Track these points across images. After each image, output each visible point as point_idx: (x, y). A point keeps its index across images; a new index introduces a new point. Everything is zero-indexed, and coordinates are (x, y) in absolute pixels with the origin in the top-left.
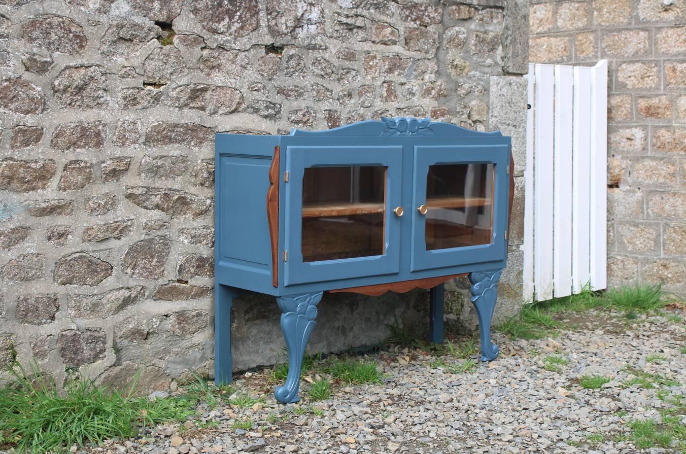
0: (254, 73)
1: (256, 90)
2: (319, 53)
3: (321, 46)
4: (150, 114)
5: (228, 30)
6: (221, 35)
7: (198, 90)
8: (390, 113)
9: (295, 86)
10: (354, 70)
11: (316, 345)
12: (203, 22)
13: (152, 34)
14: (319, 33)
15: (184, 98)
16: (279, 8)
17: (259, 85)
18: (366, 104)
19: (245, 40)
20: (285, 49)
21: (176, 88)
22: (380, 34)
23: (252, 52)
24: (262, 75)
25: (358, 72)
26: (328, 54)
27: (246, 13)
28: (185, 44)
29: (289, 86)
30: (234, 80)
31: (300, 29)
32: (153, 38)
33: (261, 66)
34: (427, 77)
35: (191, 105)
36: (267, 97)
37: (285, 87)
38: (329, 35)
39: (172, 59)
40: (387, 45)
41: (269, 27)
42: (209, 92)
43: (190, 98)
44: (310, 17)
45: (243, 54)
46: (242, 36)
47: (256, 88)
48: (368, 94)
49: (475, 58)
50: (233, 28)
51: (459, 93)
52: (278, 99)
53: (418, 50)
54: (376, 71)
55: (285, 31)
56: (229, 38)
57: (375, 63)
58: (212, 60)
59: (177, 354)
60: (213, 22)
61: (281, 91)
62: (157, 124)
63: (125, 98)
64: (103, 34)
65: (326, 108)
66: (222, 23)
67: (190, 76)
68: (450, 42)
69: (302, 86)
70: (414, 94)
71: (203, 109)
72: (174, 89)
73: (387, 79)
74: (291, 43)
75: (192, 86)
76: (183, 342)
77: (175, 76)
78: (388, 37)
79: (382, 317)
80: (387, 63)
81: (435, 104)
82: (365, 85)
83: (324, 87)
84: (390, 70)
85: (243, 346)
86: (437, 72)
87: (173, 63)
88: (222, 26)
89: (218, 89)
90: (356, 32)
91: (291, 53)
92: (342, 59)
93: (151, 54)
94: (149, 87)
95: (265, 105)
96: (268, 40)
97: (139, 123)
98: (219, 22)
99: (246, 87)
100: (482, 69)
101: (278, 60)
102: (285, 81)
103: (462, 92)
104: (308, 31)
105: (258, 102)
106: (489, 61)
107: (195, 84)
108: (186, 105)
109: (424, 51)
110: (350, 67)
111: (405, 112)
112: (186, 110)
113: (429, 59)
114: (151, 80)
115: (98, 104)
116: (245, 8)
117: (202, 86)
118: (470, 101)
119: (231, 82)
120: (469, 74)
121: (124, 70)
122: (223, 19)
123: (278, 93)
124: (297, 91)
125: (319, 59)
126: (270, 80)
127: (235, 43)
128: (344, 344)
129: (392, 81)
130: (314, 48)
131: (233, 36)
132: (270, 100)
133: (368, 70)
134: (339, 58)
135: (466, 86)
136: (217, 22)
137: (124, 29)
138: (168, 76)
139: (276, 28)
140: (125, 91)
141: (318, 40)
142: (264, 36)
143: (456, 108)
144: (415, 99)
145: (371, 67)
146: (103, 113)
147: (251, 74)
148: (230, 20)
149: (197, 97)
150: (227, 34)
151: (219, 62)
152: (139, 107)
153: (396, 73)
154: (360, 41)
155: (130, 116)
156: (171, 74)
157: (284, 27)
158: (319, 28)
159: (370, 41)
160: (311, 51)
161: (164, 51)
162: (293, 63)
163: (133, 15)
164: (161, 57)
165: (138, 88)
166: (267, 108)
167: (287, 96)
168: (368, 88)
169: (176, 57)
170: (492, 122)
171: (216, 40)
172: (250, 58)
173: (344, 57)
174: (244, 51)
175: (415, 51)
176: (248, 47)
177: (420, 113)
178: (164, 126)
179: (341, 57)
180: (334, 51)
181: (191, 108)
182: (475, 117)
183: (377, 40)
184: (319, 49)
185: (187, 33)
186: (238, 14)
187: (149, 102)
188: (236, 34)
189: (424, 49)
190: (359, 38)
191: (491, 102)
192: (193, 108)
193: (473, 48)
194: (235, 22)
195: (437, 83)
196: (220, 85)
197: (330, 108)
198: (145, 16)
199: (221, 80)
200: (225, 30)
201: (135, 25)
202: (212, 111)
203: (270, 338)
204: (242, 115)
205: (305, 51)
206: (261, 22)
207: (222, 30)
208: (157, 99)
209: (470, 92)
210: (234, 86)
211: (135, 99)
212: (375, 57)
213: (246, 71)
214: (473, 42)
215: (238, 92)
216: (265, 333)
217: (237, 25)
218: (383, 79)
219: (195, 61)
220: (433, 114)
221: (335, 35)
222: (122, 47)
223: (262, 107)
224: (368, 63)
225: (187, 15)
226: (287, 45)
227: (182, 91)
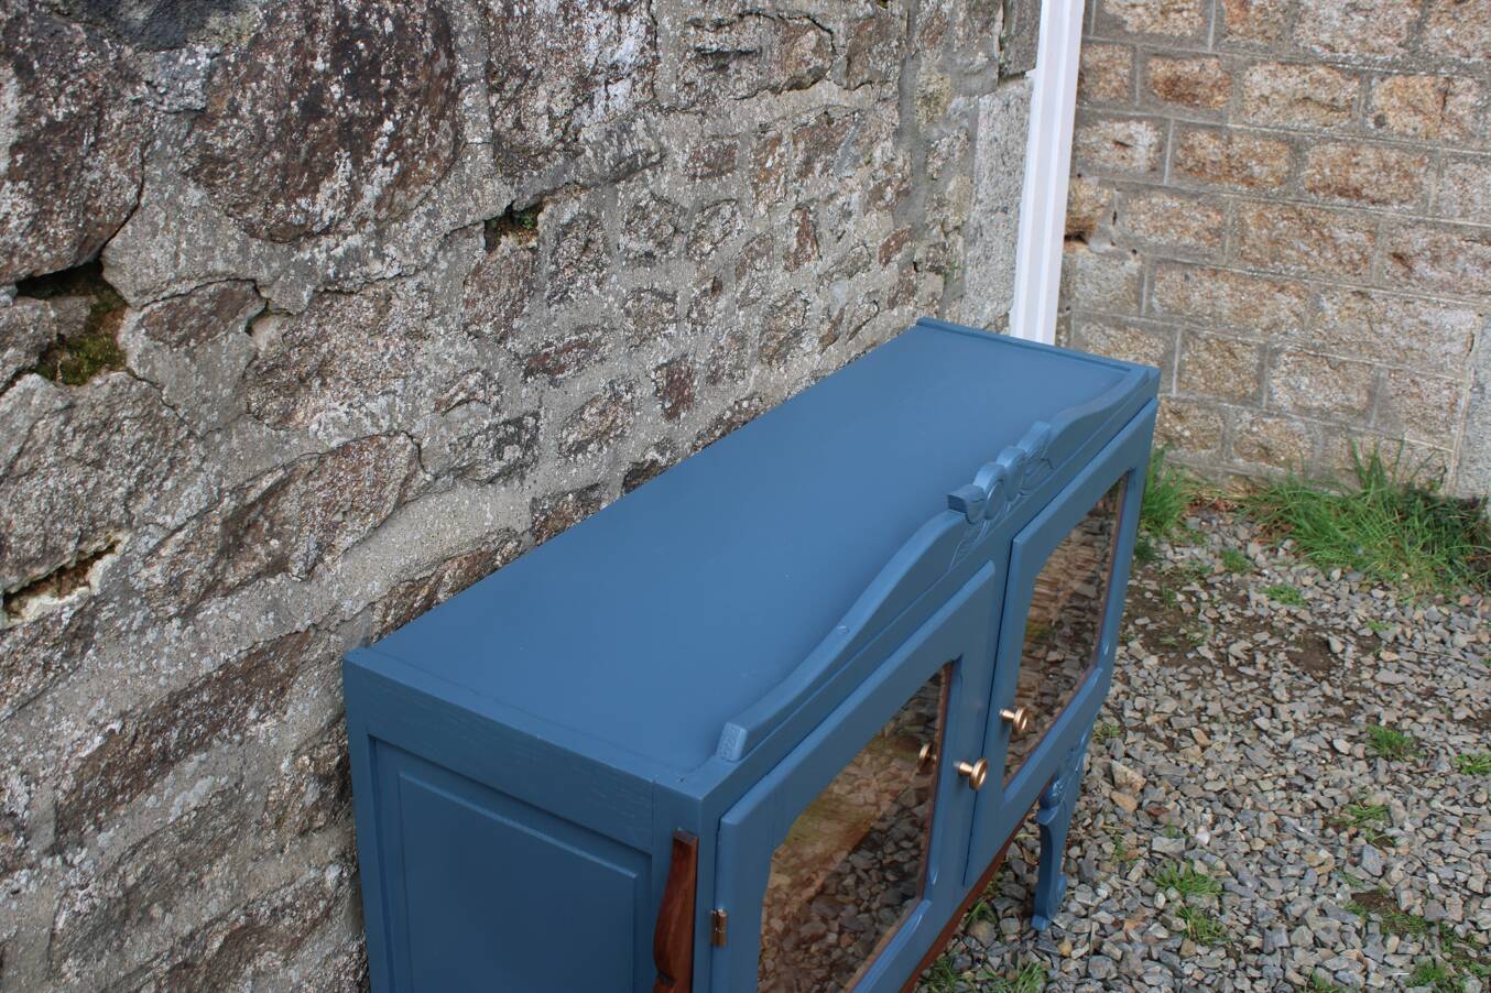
0: (452, 344)
2: (645, 183)
3: (648, 154)
4: (58, 715)
5: (348, 210)
6: (324, 241)
7: (253, 505)
9: (579, 330)
10: (729, 200)
12: (246, 208)
14: (639, 107)
15: (199, 568)
16: (529, 57)
17: (471, 379)
18: (753, 293)
19: (416, 224)
20: (548, 209)
21: (161, 544)
22: (789, 57)
23: (443, 264)
24: (478, 335)
25: (737, 202)
26: (667, 178)
27: (418, 115)
28: (176, 337)
29: (561, 337)
30: (382, 401)
31: (585, 107)
32: (18, 375)
33: (474, 302)
34: (878, 152)
36: (496, 409)
37: (549, 345)
38: (665, 105)
39: (131, 433)
40: (804, 87)
41: (496, 140)
42: (296, 490)
43: (223, 555)
44: (616, 57)
45: (411, 284)
46: (405, 214)
47: (462, 395)
48: (758, 263)
49: (959, 59)
50: (370, 192)
51: (930, 170)
52: (528, 396)
53: (867, 82)
54: (778, 181)
55: (548, 140)
56: (355, 240)
57: (777, 160)
58: (294, 355)
60: (290, 200)
65: (661, 360)
66: (326, 188)
67: (212, 468)
68: (924, 32)
69: (597, 319)
70: (850, 214)
71: (279, 565)
72: (153, 553)
73: (802, 195)
74: (564, 177)
75: (228, 503)
77: (149, 498)
78: (808, 63)
80: (801, 146)
81: (889, 222)
82: (753, 239)
83: (654, 291)
84: (808, 166)
86: (897, 131)
87: (135, 446)
88: (324, 204)
89: (329, 461)
90: (735, 74)
91: (565, 216)
92: (702, 177)
93: (20, 454)
94: (34, 605)
95: (491, 442)
96: (496, 197)
98: (312, 188)
99: (426, 406)
100: (969, 84)
101: (527, 256)
102: (549, 322)
103: (935, 165)
104: (606, 108)
105: (469, 445)
106: (980, 58)
107: (238, 489)
108: (209, 590)
109: (878, 80)
110: (722, 194)
112: (212, 612)
113: (886, 100)
114: (40, 569)
116: (414, 94)
117: (267, 482)
118: (947, 185)
119: (375, 412)
120: (948, 108)
122: (329, 169)
123: (529, 372)
124: (582, 343)
125: (643, 203)
126: (502, 340)
127: (380, 256)
129: (810, 199)
130: (630, 170)
131: (370, 227)
132: (505, 415)
133: (762, 187)
134: (694, 177)
135: (943, 145)
136: (304, 192)
138: (117, 510)
139: (518, 138)
141: (644, 138)
142: (481, 187)
143: (924, 216)
144: (852, 227)
145: (768, 176)
147: (443, 351)
148: (357, 163)
149: (249, 528)
150: (348, 226)
151: (325, 348)
153: (819, 168)
154: (744, 98)
156: (131, 496)
157: (544, 124)
158: (639, 86)
159: (768, 87)
160: (621, 185)
161: (84, 417)
162: (570, 247)
164: (75, 447)
166: (499, 447)
167: (556, 372)
168: (760, 243)
169: (145, 417)
171: (308, 270)
172: (438, 289)
173: (707, 170)
174: (414, 272)
175: (862, 85)
176: (429, 252)
177: (859, 264)
178: (130, 728)
179: (699, 172)
180: (681, 160)
181: (230, 591)
183: (784, 80)
184: (644, 167)
185: (181, 288)
186: (388, 126)
187: (47, 665)
188: (384, 213)
189: (881, 73)
191: (976, 167)
192: (243, 584)
193: (960, 32)
194: (373, 165)
195: (897, 163)
197: (669, 355)
199: (336, 422)
200: (340, 212)
202: (313, 555)
204: (419, 508)
205: (606, 193)
206: (468, 130)
207: (327, 215)
208: (80, 635)
209: (947, 159)
210: (385, 424)
212: (778, 139)
213: (427, 346)
214: (961, 17)
215: (401, 439)
217: (383, 176)
218: (792, 201)
219: (229, 392)
220: (883, 254)
221: (686, 97)
223: (482, 457)
224: (763, 164)
225: (171, 202)
226: (553, 190)
227: (186, 547)
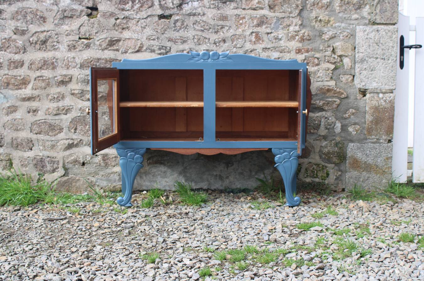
0: (150, 31)
1: (152, 40)
2: (198, 17)
3: (200, 13)
4: (84, 54)
5: (132, 8)
6: (127, 11)
7: (114, 41)
8: (258, 51)
9: (181, 37)
10: (227, 26)
11: (199, 183)
12: (115, 5)
13: (84, 13)
14: (200, 6)
15: (104, 45)
17: (154, 37)
18: (238, 46)
19: (144, 13)
20: (173, 17)
21: (99, 40)
22: (249, 4)
23: (149, 19)
24: (157, 31)
25: (230, 27)
26: (205, 18)
28: (104, 17)
29: (176, 37)
30: (137, 35)
31: (186, 5)
32: (84, 15)
33: (156, 26)
34: (291, 28)
35: (110, 49)
36: (160, 43)
37: (173, 37)
38: (207, 7)
40: (255, 10)
41: (160, 5)
42: (122, 42)
43: (108, 45)
45: (143, 21)
46: (142, 11)
47: (152, 39)
48: (239, 40)
49: (340, 15)
50: (136, 7)
51: (323, 38)
52: (169, 44)
53: (282, 12)
54: (246, 26)
55: (172, 7)
56: (133, 13)
57: (244, 22)
58: (122, 24)
59: (103, 176)
60: (121, 5)
61: (170, 40)
62: (87, 58)
63: (69, 46)
64: (55, 15)
65: (204, 49)
66: (128, 5)
67: (108, 34)
68: (314, 5)
69: (185, 37)
70: (280, 39)
71: (118, 50)
72: (98, 40)
73: (255, 30)
74: (176, 13)
75: (109, 39)
76: (107, 170)
77: (98, 34)
78: (255, 5)
79: (253, 173)
80: (255, 21)
81: (300, 45)
82: (236, 35)
83: (203, 37)
84: (258, 25)
85: (146, 177)
86: (301, 25)
87: (97, 27)
88: (128, 6)
89: (127, 40)
90: (229, 4)
91: (176, 19)
92: (217, 20)
93: (83, 23)
94: (83, 40)
95: (158, 48)
96: (160, 12)
97: (77, 58)
98: (125, 4)
99: (145, 38)
100: (348, 21)
101: (168, 23)
102: (174, 34)
103: (326, 37)
104: (192, 6)
105: (153, 46)
106: (355, 16)
107: (111, 38)
108: (106, 49)
109: (288, 12)
110: (224, 24)
111: (272, 50)
112: (106, 51)
113: (293, 17)
114: (84, 37)
115: (54, 49)
117: (116, 39)
118: (334, 43)
119: (135, 36)
120: (334, 25)
121: (67, 32)
122: (128, 3)
123: (169, 41)
124: (182, 39)
125: (198, 21)
126: (163, 34)
127: (136, 15)
128: (222, 185)
129: (259, 32)
130: (194, 15)
131: (135, 12)
132: (162, 45)
133: (239, 26)
134: (214, 19)
135: (330, 33)
136: (124, 5)
137: (67, 12)
138: (94, 34)
139: (166, 5)
140: (68, 42)
141: (199, 10)
142: (157, 10)
143: (319, 47)
144: (282, 42)
145: (241, 24)
146: (57, 53)
147: (148, 31)
148: (133, 3)
149: (114, 44)
150: (132, 11)
151: (128, 25)
152: (77, 50)
153: (264, 27)
154: (233, 9)
155: (71, 54)
156: (96, 33)
157: (171, 4)
158: (201, 3)
159: (241, 8)
160: (192, 17)
161: (90, 22)
162: (179, 24)
163: (72, 4)
164: (89, 25)
165: (76, 41)
166: (160, 49)
167: (175, 42)
168: (239, 36)
169: (98, 24)
170: (359, 56)
171: (124, 14)
172: (147, 22)
173: (218, 19)
174: (143, 19)
175: (280, 12)
176: (145, 17)
177: (285, 51)
178: (91, 59)
179: (216, 19)
180: (210, 16)
181: (109, 50)
182: (339, 53)
183: (247, 8)
184: (199, 15)
185: (105, 12)
187: (83, 47)
188: (138, 10)
189: (288, 11)
190: (232, 7)
191: (357, 43)
192: (110, 50)
193: (338, 8)
194: (136, 4)
195: (301, 32)
196: (127, 38)
197: (207, 49)
198: (80, 5)
199: (128, 35)
200: (130, 9)
201: (73, 10)
202: (123, 51)
203: (165, 175)
204: (144, 53)
205: (187, 17)
206: (155, 3)
207: (128, 9)
208: (88, 46)
209: (335, 37)
210: (136, 38)
211: (74, 46)
212: (244, 18)
213: (145, 30)
214: (337, 4)
215: (139, 41)
216: (161, 172)
217: (138, 6)
218: (251, 31)
219: (111, 26)
220: (297, 51)
221: (212, 6)
222: (67, 21)
223: (156, 49)
224: (238, 22)
225: (106, 3)
226: (174, 14)
227: (103, 41)
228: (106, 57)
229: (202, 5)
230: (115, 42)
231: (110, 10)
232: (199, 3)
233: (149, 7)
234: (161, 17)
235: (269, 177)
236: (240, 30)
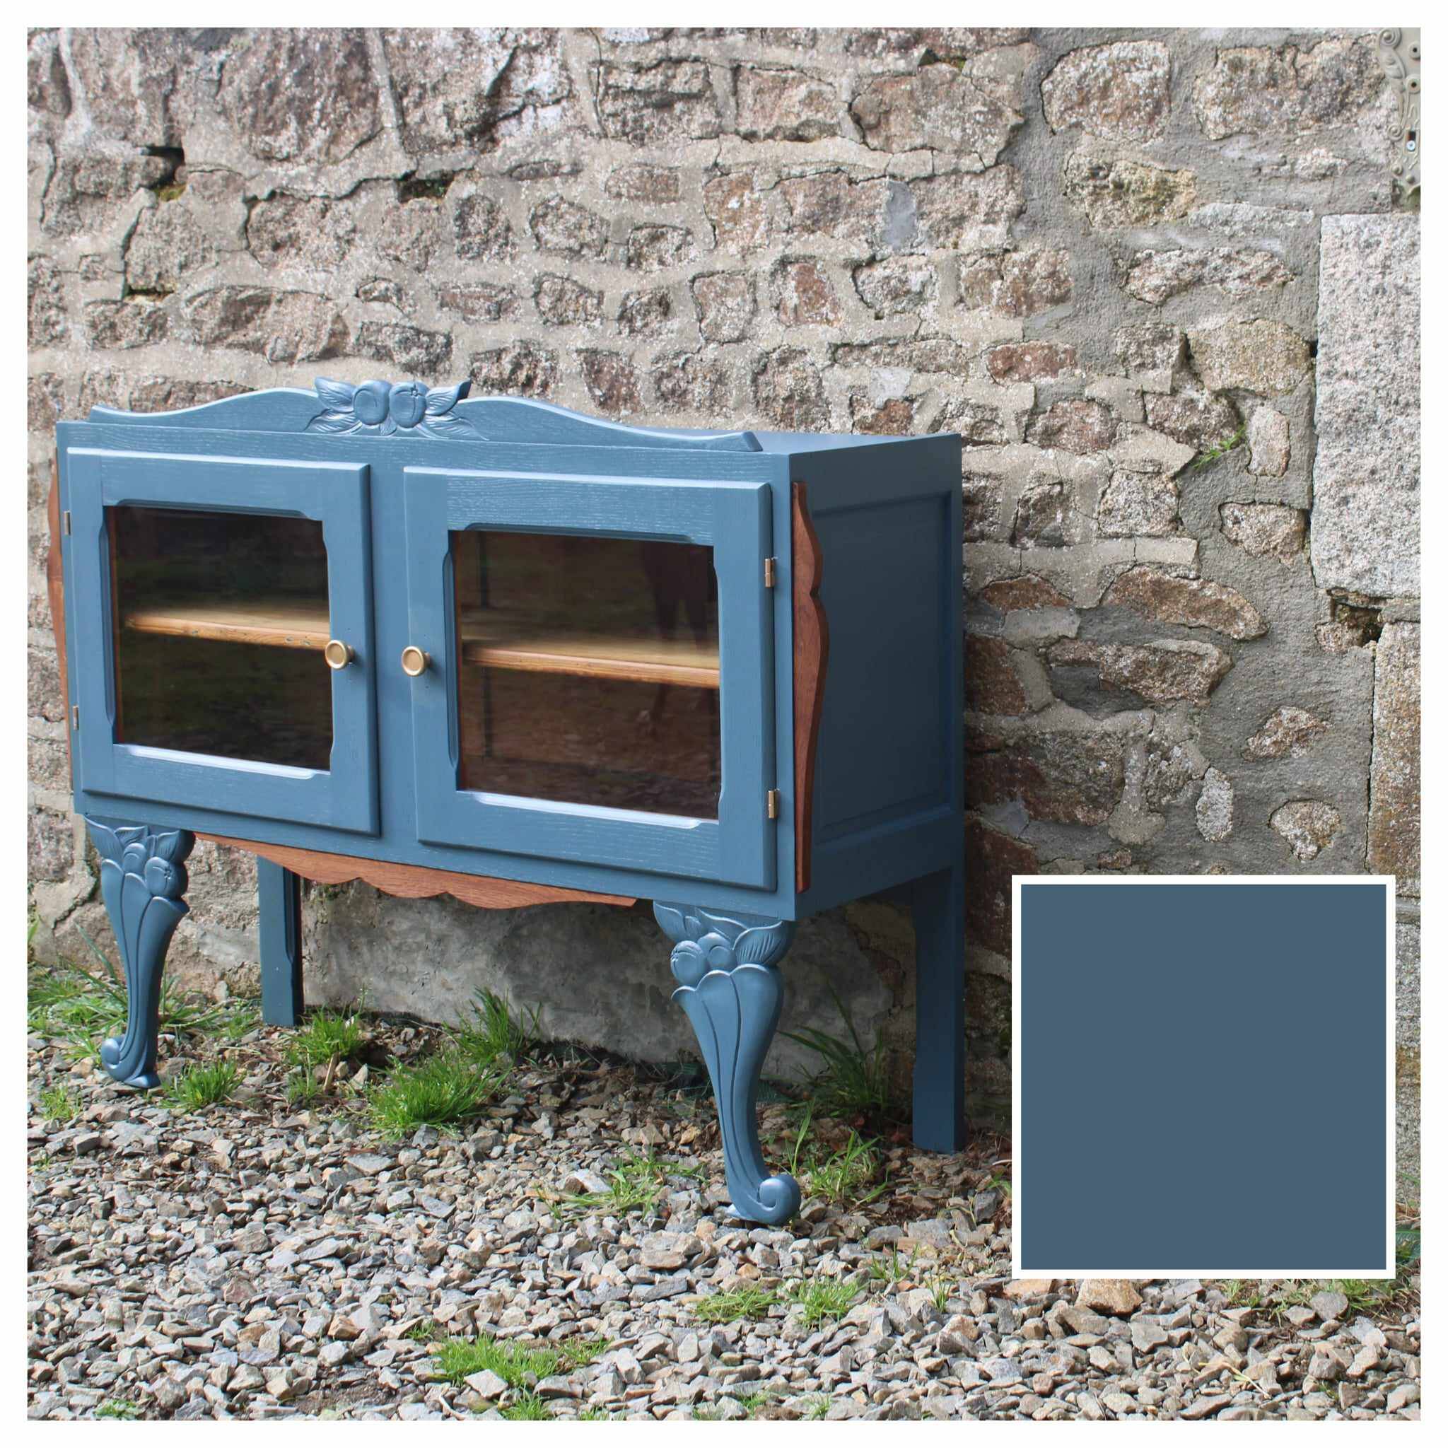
0: (370, 255)
1: (375, 299)
2: (553, 188)
3: (559, 166)
4: (145, 360)
5: (300, 150)
6: (286, 165)
7: (244, 303)
8: (809, 358)
10: (675, 228)
11: (572, 1016)
12: (242, 135)
13: (137, 177)
14: (569, 129)
15: (211, 321)
16: (425, 75)
17: (383, 285)
18: (726, 332)
19: (342, 169)
20: (452, 184)
21: (193, 298)
22: (775, 104)
23: (364, 198)
24: (397, 259)
25: (689, 232)
26: (580, 188)
27: (335, 101)
28: (207, 193)
29: (468, 286)
30: (323, 275)
31: (514, 122)
32: (139, 186)
33: (390, 234)
34: (971, 236)
35: (230, 340)
36: (408, 316)
37: (457, 287)
38: (593, 130)
39: (180, 233)
40: (801, 139)
41: (403, 127)
42: (273, 307)
43: (223, 322)
44: (530, 86)
45: (340, 207)
46: (336, 162)
47: (376, 294)
48: (730, 302)
49: (1233, 151)
50: (315, 143)
51: (1133, 286)
52: (441, 321)
53: (923, 147)
54: (755, 226)
55: (448, 136)
56: (303, 169)
57: (747, 204)
58: (271, 226)
59: (221, 920)
61: (446, 300)
62: (150, 382)
63: (93, 325)
64: (43, 187)
65: (580, 345)
66: (285, 134)
67: (221, 271)
68: (1084, 101)
69: (503, 283)
70: (920, 298)
71: (258, 347)
72: (190, 301)
73: (797, 249)
74: (464, 165)
75: (226, 293)
76: (238, 896)
77: (190, 272)
78: (798, 115)
79: (803, 1004)
80: (800, 199)
81: (1011, 328)
82: (712, 274)
83: (575, 282)
84: (813, 223)
85: (371, 950)
86: (1019, 214)
87: (182, 240)
88: (284, 141)
89: (290, 298)
90: (683, 113)
91: (465, 195)
92: (630, 198)
93: (137, 223)
94: (140, 299)
95: (397, 337)
96: (400, 164)
97: (121, 380)
98: (275, 132)
99: (350, 290)
100: (1278, 190)
101: (435, 214)
102: (460, 270)
103: (1148, 282)
104: (535, 126)
105: (380, 331)
106: (1322, 157)
107: (233, 288)
108: (218, 339)
109: (949, 148)
110: (659, 218)
111: (877, 355)
112: (219, 351)
113: (976, 174)
114: (141, 283)
115: (53, 338)
116: (330, 88)
117: (251, 292)
118: (1192, 318)
119: (317, 281)
120: (1193, 214)
121: (85, 262)
122: (285, 125)
123: (442, 304)
124: (489, 298)
125: (552, 203)
126: (418, 270)
127: (315, 180)
128: (664, 1043)
129: (813, 257)
130: (536, 173)
131: (314, 164)
132: (414, 324)
133: (729, 226)
134: (619, 195)
135: (1171, 261)
136: (268, 133)
137: (82, 172)
138: (176, 271)
139: (424, 130)
140: (91, 308)
141: (561, 153)
142: (391, 156)
143: (1109, 343)
144: (927, 311)
145: (735, 218)
146: (60, 355)
147: (362, 259)
148: (301, 122)
149: (249, 319)
150: (301, 160)
151: (292, 230)
152: (123, 343)
153: (842, 229)
154: (701, 138)
155: (101, 363)
156: (183, 267)
157: (443, 122)
158: (570, 113)
159: (737, 133)
160: (526, 183)
161: (160, 215)
162: (477, 220)
163: (99, 138)
164: (157, 230)
165: (115, 302)
166: (405, 344)
167: (467, 312)
168: (726, 281)
169: (185, 226)
170: (1332, 398)
171: (272, 178)
172: (357, 214)
173: (633, 192)
174: (340, 199)
175: (914, 149)
176: (346, 187)
177: (942, 360)
178: (167, 387)
179: (624, 191)
180: (602, 178)
181: (230, 346)
182: (1221, 375)
183: (763, 127)
184: (555, 174)
185: (207, 168)
186: (318, 105)
187: (141, 331)
188: (323, 158)
189: (952, 139)
190: (695, 128)
191: (1322, 316)
192: (233, 344)
193: (1214, 113)
194: (314, 128)
195: (1015, 256)
196: (289, 288)
197: (591, 345)
198: (125, 138)
199: (295, 277)
200: (293, 150)
201: (99, 162)
202: (279, 353)
203: (443, 953)
204: (354, 362)
205: (505, 184)
206: (384, 118)
207: (285, 150)
208: (156, 327)
209: (1199, 281)
210: (320, 289)
211: (113, 326)
212: (746, 183)
213: (352, 250)
214: (1211, 91)
215: (330, 304)
216: (428, 937)
217: (322, 134)
218: (777, 252)
219: (233, 232)
220: (1000, 365)
221: (613, 126)
222: (89, 212)
223: (390, 344)
224: (723, 203)
225: (209, 124)
226: (454, 173)
227: (203, 306)
228: (215, 378)
229: (575, 123)
230: (249, 310)
231: (223, 162)
232: (564, 109)
233: (362, 143)
234: (410, 186)
235: (871, 1038)
236: (733, 248)
